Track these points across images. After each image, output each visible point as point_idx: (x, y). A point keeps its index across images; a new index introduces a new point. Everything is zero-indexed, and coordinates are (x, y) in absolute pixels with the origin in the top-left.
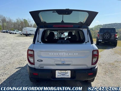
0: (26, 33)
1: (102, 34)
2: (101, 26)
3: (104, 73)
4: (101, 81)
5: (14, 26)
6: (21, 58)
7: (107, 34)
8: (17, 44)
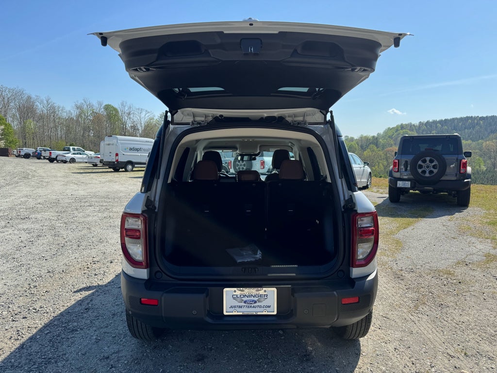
0: (113, 159)
1: (409, 158)
2: (411, 127)
3: (412, 305)
4: (398, 335)
5: (68, 131)
6: (94, 253)
7: (428, 159)
8: (80, 199)
